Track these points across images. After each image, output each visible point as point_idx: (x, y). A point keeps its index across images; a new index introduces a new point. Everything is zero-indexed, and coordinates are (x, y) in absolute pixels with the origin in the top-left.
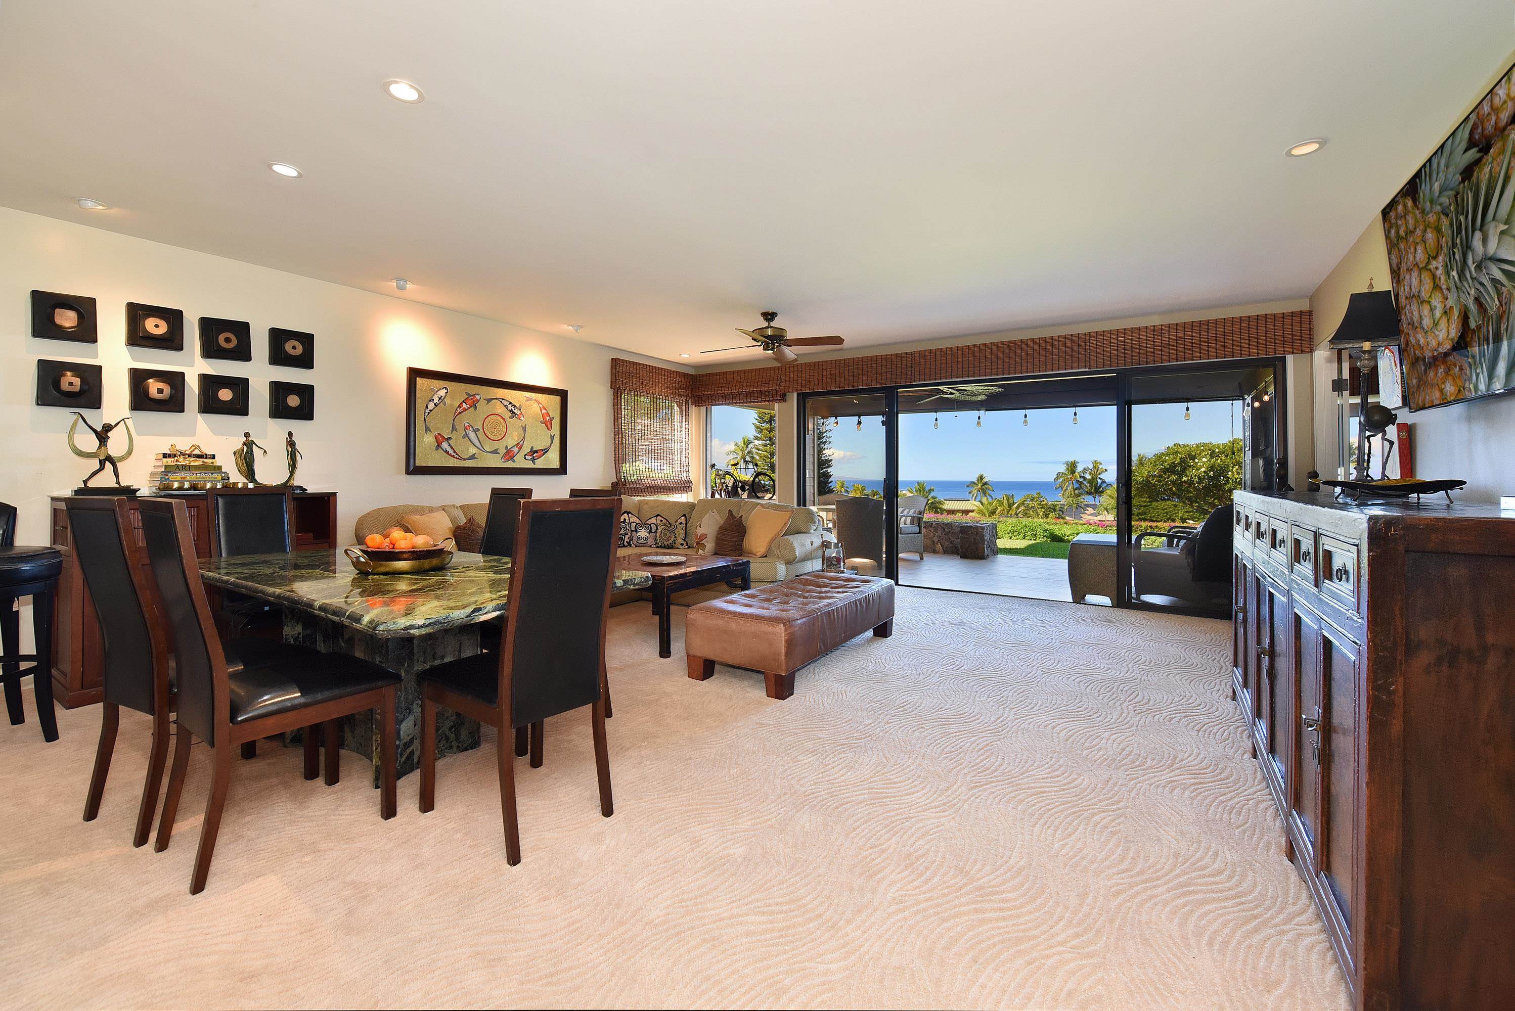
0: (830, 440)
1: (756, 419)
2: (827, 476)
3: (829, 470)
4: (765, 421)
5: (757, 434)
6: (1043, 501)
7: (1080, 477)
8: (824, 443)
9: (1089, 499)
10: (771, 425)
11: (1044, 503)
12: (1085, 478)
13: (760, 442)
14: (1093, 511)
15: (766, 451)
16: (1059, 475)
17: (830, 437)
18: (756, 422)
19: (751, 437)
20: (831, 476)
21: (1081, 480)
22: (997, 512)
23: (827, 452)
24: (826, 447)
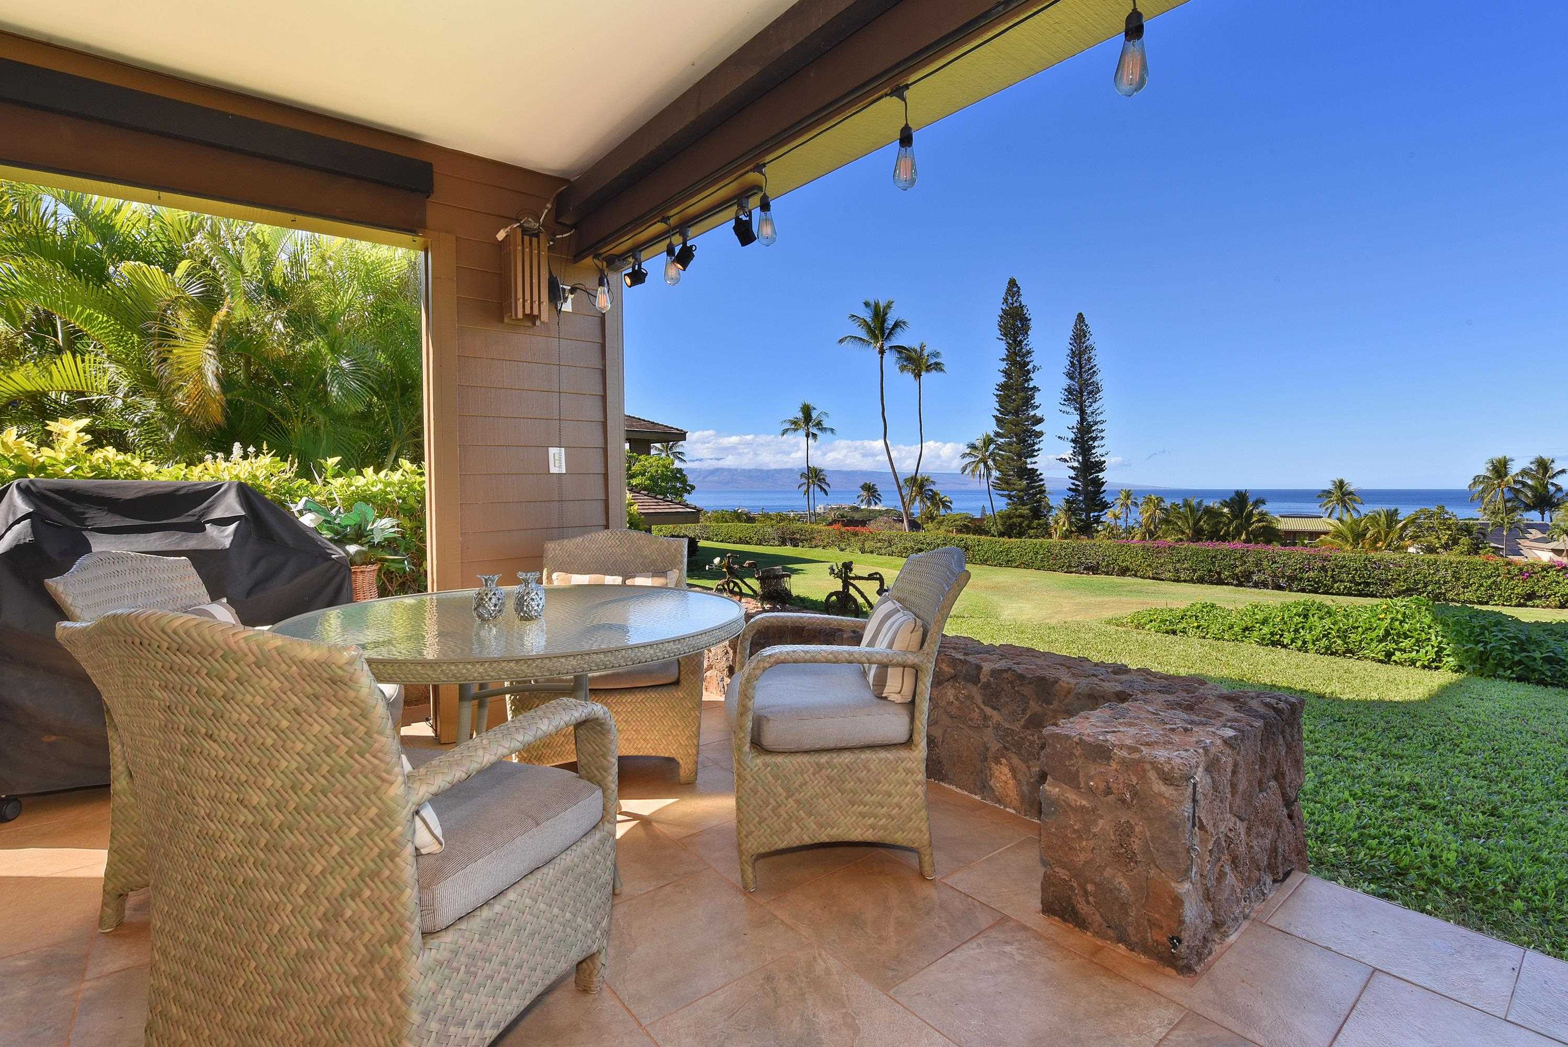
0: (1102, 434)
1: (998, 410)
2: (1099, 484)
3: (1101, 475)
4: (1010, 412)
5: (998, 430)
6: (1450, 519)
7: (1515, 482)
8: (1094, 439)
9: (1534, 516)
10: (1018, 416)
11: (1451, 522)
12: (1524, 484)
13: (1002, 440)
14: (1540, 535)
15: (1011, 452)
16: (1476, 480)
17: (1102, 431)
18: (998, 414)
19: (992, 434)
20: (1103, 483)
21: (1518, 486)
22: (1368, 536)
23: (1098, 451)
24: (1096, 444)
